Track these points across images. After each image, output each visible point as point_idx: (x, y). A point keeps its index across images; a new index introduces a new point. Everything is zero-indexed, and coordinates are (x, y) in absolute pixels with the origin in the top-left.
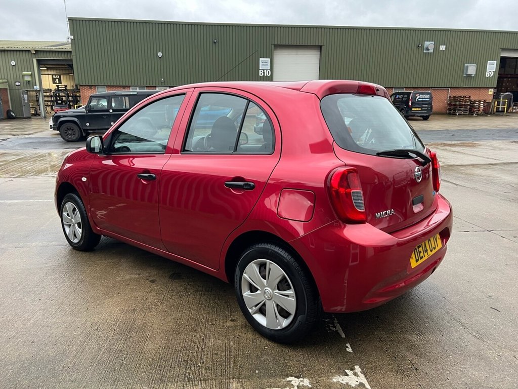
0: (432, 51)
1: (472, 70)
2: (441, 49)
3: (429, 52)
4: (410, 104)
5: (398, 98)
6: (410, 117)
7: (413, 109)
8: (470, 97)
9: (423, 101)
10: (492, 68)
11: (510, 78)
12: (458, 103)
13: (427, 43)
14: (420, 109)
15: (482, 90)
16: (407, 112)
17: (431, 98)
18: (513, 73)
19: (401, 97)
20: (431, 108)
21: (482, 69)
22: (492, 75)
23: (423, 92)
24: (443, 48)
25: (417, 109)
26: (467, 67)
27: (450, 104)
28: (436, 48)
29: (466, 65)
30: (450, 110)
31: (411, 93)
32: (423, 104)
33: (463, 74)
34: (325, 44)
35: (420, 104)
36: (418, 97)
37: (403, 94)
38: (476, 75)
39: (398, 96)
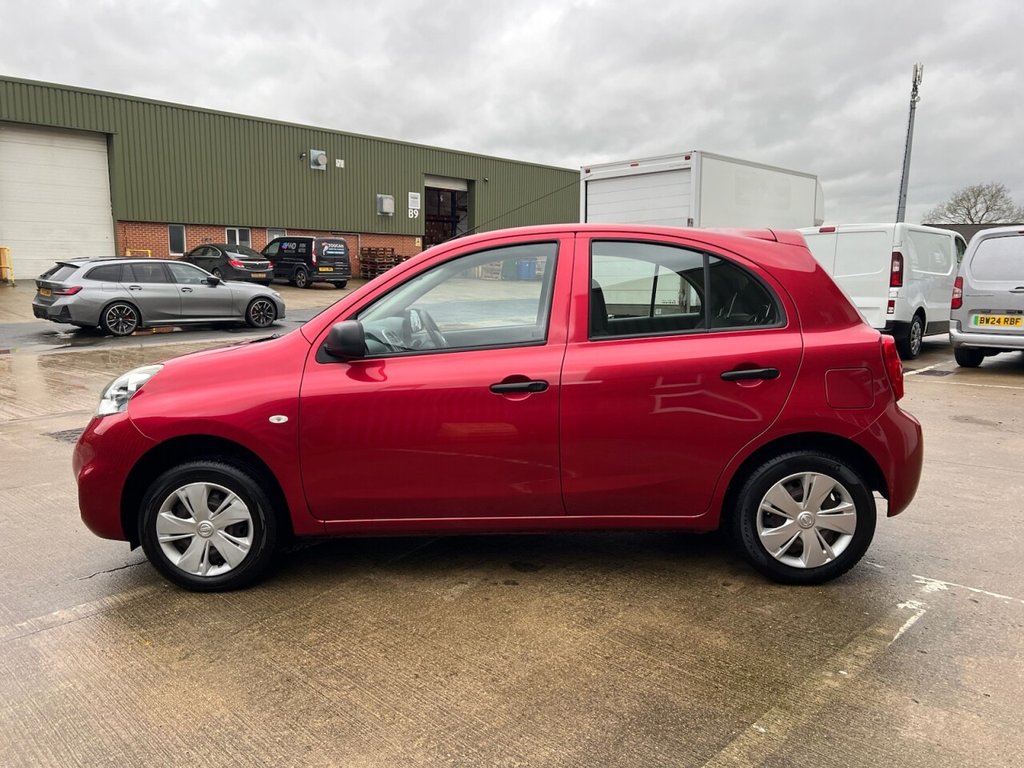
0: (323, 167)
1: (388, 205)
2: (338, 165)
3: (320, 168)
4: (314, 259)
5: (288, 249)
6: (314, 284)
7: (320, 269)
8: (393, 250)
9: (335, 255)
10: (415, 203)
11: (433, 221)
12: (377, 260)
13: (315, 153)
14: (332, 270)
15: (406, 240)
16: (310, 274)
17: (347, 249)
18: (436, 213)
19: (293, 246)
20: (349, 267)
21: (402, 205)
22: (417, 215)
23: (333, 238)
24: (340, 163)
25: (327, 269)
26: (381, 199)
27: (363, 262)
28: (331, 164)
29: (379, 196)
30: (365, 271)
31: (312, 239)
32: (335, 260)
33: (376, 212)
34: (119, 130)
35: (332, 260)
36: (326, 248)
37: (298, 241)
38: (395, 213)
39: (285, 245)
